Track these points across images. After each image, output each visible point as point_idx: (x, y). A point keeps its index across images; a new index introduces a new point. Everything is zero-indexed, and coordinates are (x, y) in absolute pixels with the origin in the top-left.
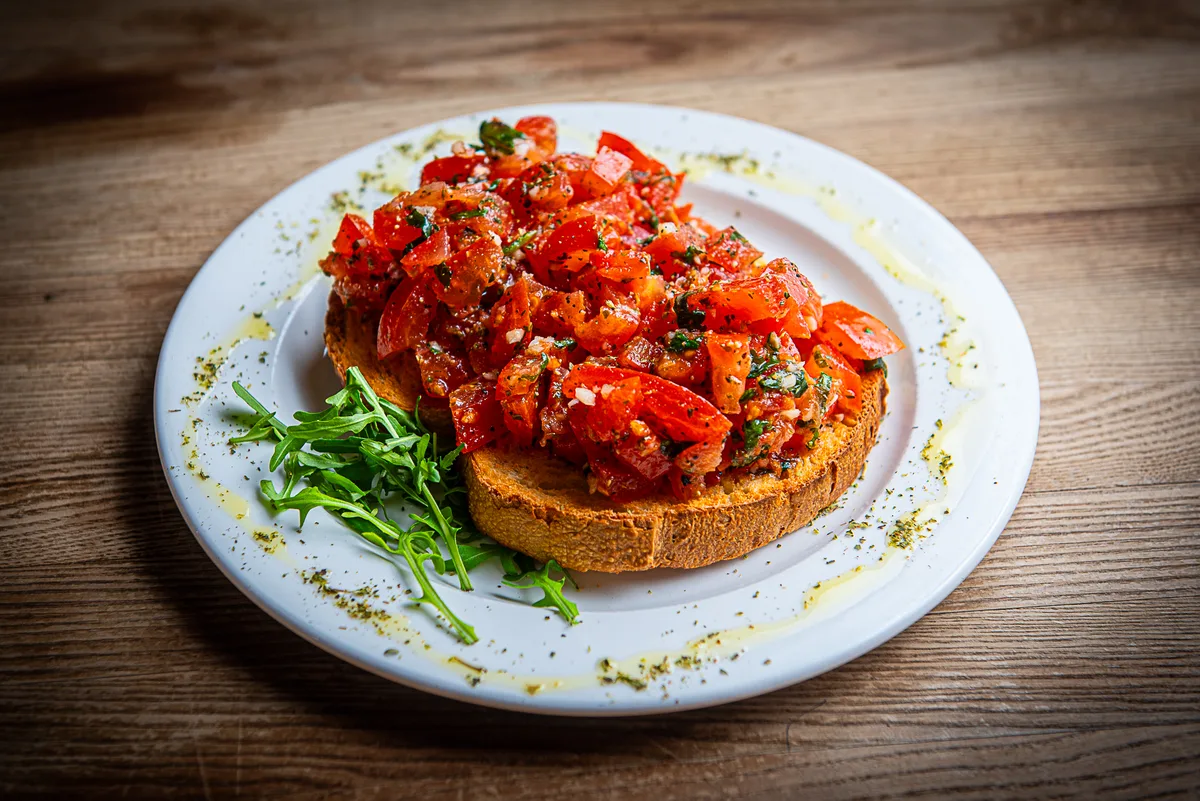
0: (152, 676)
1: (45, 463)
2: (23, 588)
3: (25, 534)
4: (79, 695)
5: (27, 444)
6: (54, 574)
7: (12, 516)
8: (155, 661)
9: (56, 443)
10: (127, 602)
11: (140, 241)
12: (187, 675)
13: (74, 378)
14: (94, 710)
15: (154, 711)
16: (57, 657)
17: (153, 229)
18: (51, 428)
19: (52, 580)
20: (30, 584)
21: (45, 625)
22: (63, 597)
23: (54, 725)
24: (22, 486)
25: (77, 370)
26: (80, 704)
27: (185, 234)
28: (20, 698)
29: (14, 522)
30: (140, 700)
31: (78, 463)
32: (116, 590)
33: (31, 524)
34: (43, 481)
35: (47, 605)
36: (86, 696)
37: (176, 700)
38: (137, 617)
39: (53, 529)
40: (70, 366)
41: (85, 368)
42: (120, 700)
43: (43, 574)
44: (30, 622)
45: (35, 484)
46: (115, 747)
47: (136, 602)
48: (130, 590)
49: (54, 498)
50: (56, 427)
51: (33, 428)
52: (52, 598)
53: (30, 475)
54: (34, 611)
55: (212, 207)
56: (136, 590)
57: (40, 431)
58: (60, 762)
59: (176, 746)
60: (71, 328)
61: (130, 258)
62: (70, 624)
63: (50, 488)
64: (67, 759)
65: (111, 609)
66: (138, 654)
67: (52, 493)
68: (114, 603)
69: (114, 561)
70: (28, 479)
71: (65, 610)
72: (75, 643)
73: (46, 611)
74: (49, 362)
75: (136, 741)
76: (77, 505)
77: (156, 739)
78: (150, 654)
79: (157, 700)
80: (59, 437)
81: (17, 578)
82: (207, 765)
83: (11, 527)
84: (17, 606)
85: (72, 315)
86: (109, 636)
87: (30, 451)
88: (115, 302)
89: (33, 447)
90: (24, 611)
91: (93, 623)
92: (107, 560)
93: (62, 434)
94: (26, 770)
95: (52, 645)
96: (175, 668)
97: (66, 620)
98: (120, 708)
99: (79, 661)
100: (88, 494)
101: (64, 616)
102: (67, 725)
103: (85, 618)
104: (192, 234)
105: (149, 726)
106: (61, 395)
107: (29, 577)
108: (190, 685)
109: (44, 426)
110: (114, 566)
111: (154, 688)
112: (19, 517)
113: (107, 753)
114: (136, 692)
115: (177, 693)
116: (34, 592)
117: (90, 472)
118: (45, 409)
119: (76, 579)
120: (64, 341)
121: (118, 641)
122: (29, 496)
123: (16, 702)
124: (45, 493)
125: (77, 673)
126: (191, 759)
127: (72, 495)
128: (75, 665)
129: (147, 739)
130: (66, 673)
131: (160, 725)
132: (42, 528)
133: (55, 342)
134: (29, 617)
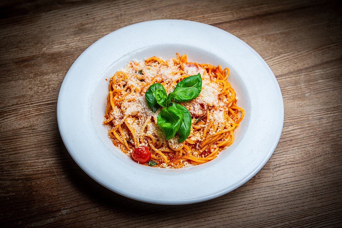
0: (40, 152)
1: (7, 107)
2: (9, 136)
3: (6, 124)
4: (26, 157)
5: (2, 103)
6: (15, 132)
7: (3, 120)
8: (40, 148)
9: (8, 102)
10: (31, 136)
11: (15, 51)
12: (47, 151)
13: (8, 86)
14: (30, 160)
15: (42, 159)
16: (20, 150)
17: (17, 47)
18: (6, 98)
19: (15, 133)
20: (10, 135)
21: (15, 143)
22: (18, 137)
23: (22, 164)
24: (3, 113)
25: (8, 84)
26: (26, 159)
27: (25, 48)
28: (14, 159)
29: (3, 121)
30: (39, 157)
31: (14, 106)
32: (28, 134)
33: (7, 121)
34: (7, 111)
35: (15, 139)
36: (27, 157)
37: (46, 156)
38: (34, 139)
39: (12, 122)
40: (6, 83)
41: (10, 83)
42: (35, 157)
43: (12, 132)
44: (12, 143)
45: (6, 112)
46: (36, 167)
47: (33, 136)
48: (31, 134)
49: (11, 115)
50: (7, 98)
51: (2, 99)
52: (15, 137)
53: (4, 110)
54: (12, 140)
55: (30, 40)
56: (32, 133)
57: (3, 99)
58: (25, 172)
59: (48, 165)
60: (5, 74)
61: (14, 55)
62: (20, 142)
63: (9, 112)
64: (27, 171)
65: (28, 138)
66: (36, 147)
67: (10, 114)
68: (29, 137)
69: (26, 128)
70: (4, 111)
71: (19, 139)
72: (23, 146)
73: (15, 140)
74: (2, 83)
75: (40, 165)
76: (16, 116)
77: (43, 165)
78: (38, 147)
79: (42, 156)
80: (8, 101)
81: (7, 133)
82: (55, 168)
83: (3, 122)
84: (9, 140)
85: (4, 71)
86: (30, 144)
87: (3, 104)
88: (13, 67)
89: (3, 103)
90: (11, 141)
91: (25, 141)
92: (25, 127)
93: (9, 100)
94: (19, 174)
95: (18, 147)
96: (44, 149)
97: (19, 142)
98: (35, 159)
99: (24, 150)
100: (18, 113)
101: (19, 141)
102: (25, 164)
103: (24, 141)
104: (26, 48)
105: (42, 162)
106: (6, 90)
107: (10, 133)
108: (48, 153)
109: (4, 98)
110: (27, 129)
111: (41, 154)
112: (4, 120)
113: (34, 169)
114: (37, 155)
115: (46, 154)
116: (11, 136)
117: (17, 108)
118: (4, 94)
119: (19, 132)
120: (4, 77)
121: (31, 145)
122: (5, 115)
123: (13, 160)
124: (8, 114)
125: (25, 152)
126: (51, 168)
127: (14, 114)
128: (24, 151)
129: (42, 165)
130: (22, 153)
131: (44, 162)
132: (10, 122)
133: (2, 78)
134: (12, 142)
